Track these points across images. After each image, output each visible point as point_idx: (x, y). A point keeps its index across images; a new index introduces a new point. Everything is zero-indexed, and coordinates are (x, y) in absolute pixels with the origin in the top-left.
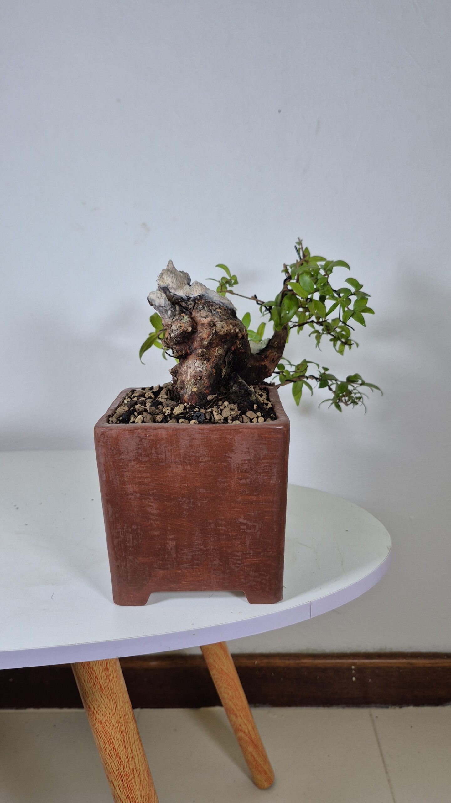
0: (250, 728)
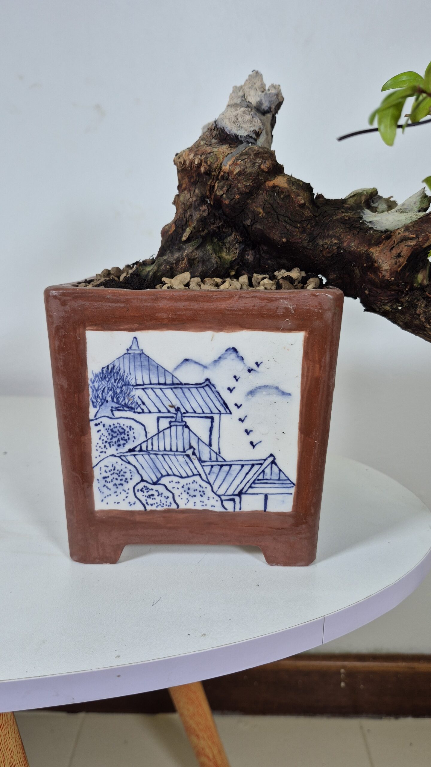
0: (216, 752)
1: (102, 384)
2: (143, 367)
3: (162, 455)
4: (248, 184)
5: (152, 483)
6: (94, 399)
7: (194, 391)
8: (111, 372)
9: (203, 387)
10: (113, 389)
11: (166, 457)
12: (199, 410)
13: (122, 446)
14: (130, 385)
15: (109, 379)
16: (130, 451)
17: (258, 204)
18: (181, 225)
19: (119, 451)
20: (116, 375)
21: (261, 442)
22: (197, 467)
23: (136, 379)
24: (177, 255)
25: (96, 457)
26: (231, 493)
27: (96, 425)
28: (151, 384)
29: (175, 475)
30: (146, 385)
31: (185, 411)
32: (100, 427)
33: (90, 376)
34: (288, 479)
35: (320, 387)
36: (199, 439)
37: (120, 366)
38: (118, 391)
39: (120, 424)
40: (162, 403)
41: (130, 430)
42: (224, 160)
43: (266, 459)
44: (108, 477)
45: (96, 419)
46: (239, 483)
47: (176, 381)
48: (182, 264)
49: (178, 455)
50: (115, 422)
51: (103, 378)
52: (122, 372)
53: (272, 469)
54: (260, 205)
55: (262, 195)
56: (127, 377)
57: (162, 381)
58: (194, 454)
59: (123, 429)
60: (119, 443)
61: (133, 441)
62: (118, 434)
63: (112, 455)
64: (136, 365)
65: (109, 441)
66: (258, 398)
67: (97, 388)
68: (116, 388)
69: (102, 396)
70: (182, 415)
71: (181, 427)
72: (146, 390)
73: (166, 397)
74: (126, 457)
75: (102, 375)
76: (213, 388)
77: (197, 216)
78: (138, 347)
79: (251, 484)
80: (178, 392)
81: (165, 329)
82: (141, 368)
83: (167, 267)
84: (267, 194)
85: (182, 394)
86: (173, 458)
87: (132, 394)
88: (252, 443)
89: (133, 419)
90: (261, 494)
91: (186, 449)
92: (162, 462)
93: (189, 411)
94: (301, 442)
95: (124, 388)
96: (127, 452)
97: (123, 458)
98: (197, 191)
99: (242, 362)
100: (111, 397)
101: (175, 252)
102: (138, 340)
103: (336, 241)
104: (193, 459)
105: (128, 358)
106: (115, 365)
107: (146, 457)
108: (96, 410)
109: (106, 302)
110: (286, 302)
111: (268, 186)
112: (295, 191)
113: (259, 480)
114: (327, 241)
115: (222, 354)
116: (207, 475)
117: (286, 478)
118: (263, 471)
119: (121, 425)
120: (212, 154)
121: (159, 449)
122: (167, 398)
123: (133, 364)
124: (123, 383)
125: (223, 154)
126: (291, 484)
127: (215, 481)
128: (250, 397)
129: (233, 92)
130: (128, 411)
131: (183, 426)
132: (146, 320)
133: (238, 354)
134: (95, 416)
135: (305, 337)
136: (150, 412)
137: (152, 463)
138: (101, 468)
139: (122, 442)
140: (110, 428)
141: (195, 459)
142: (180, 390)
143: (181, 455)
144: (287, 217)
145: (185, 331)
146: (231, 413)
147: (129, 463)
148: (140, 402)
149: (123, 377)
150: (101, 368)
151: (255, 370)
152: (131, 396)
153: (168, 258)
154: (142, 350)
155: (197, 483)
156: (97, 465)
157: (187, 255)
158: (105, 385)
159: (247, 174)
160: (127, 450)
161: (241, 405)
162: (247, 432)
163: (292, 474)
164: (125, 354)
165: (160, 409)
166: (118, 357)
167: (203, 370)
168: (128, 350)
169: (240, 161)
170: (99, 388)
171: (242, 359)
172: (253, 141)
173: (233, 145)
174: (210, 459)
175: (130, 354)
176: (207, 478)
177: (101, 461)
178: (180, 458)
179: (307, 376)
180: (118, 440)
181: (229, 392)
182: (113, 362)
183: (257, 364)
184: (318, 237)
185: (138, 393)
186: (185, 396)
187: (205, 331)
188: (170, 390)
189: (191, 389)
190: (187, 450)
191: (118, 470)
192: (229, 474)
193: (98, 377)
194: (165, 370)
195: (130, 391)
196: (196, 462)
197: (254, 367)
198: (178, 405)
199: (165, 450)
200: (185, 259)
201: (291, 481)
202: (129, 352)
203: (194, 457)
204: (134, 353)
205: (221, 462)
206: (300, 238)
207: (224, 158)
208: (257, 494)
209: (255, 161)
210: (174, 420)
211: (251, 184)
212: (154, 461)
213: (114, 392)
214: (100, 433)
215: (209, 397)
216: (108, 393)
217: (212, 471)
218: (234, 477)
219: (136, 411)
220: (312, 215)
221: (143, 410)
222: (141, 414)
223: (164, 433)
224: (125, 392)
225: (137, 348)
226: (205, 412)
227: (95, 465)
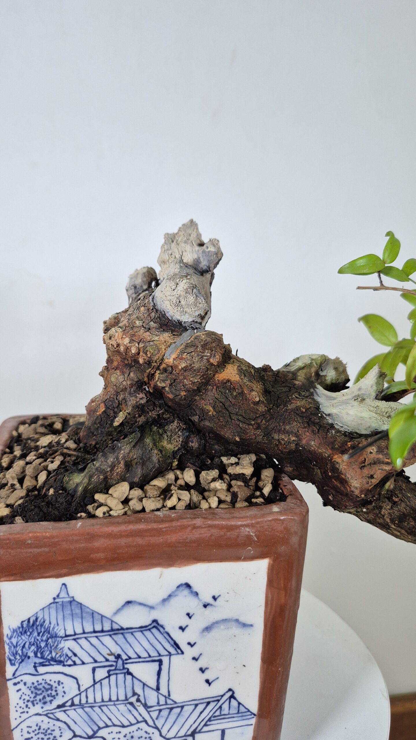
1: (22, 639)
2: (74, 615)
3: (100, 707)
4: (196, 381)
5: (86, 736)
6: (11, 656)
7: (138, 635)
8: (33, 625)
9: (149, 630)
10: (35, 644)
11: (104, 708)
12: (144, 655)
13: (49, 703)
14: (58, 637)
15: (31, 633)
16: (59, 707)
17: (207, 401)
18: (112, 406)
19: (45, 709)
20: (39, 628)
21: (218, 678)
22: (141, 714)
23: (65, 629)
24: (111, 459)
25: (16, 719)
26: (183, 735)
27: (15, 684)
28: (84, 633)
29: (114, 725)
30: (78, 634)
31: (127, 657)
32: (21, 686)
33: (6, 631)
34: (249, 711)
35: (285, 614)
36: (144, 684)
37: (45, 617)
38: (43, 644)
39: (45, 680)
40: (99, 652)
41: (59, 685)
42: (167, 351)
43: (224, 694)
44: (32, 738)
45: (15, 678)
46: (192, 723)
47: (115, 627)
48: (117, 469)
49: (118, 704)
50: (39, 678)
51: (23, 632)
52: (47, 624)
53: (231, 704)
54: (210, 403)
55: (212, 391)
56: (54, 628)
57: (98, 628)
58: (138, 700)
59: (49, 684)
60: (45, 700)
61: (63, 696)
62: (43, 691)
63: (37, 714)
64: (65, 614)
65: (32, 699)
66: (214, 633)
67: (15, 645)
68: (40, 642)
69: (22, 652)
70: (123, 661)
71: (123, 675)
72: (79, 641)
73: (103, 644)
74: (54, 714)
75: (21, 630)
76: (161, 629)
77: (132, 401)
78: (68, 594)
79: (207, 722)
80: (119, 638)
81: (101, 571)
82: (71, 617)
83: (100, 478)
84: (218, 391)
85: (124, 640)
86: (112, 708)
87: (61, 646)
88: (207, 681)
89: (62, 673)
90: (217, 730)
91: (128, 697)
92: (99, 714)
93: (132, 657)
94: (263, 672)
95: (50, 640)
96: (55, 709)
97: (49, 715)
98: (132, 375)
99: (197, 598)
100: (34, 652)
101: (108, 454)
102: (68, 587)
103: (294, 438)
104: (137, 706)
105: (55, 607)
106: (38, 616)
107: (80, 711)
108: (14, 668)
109: (26, 548)
110: (247, 529)
111: (218, 380)
112: (248, 385)
113: (215, 717)
114: (283, 437)
115: (172, 591)
116: (155, 719)
117: (246, 710)
118: (220, 707)
119: (47, 681)
120: (151, 343)
121: (95, 701)
122: (105, 646)
123: (62, 614)
124: (49, 636)
125: (165, 344)
126: (251, 715)
127: (163, 725)
128: (206, 633)
129: (165, 243)
130: (55, 665)
131: (125, 673)
132: (78, 563)
133: (191, 589)
134: (14, 674)
135: (269, 564)
136: (83, 663)
137: (87, 716)
138: (22, 729)
139: (48, 699)
140: (33, 686)
141: (139, 706)
142: (120, 636)
143: (123, 704)
144: (241, 415)
145: (127, 570)
146: (183, 653)
147: (58, 720)
148: (70, 654)
149: (48, 629)
150: (21, 622)
151: (211, 605)
152: (59, 649)
153: (101, 465)
154: (73, 597)
155: (142, 730)
156: (16, 727)
157: (124, 458)
158: (26, 640)
159: (195, 370)
160: (56, 707)
161: (195, 643)
162: (202, 670)
163: (253, 705)
164: (51, 604)
165: (96, 659)
166: (42, 608)
167: (149, 611)
168: (54, 599)
169: (186, 354)
170: (18, 644)
171: (197, 594)
172: (198, 326)
173: (176, 332)
174: (158, 703)
175: (57, 603)
176: (154, 723)
177: (22, 722)
178: (122, 707)
179: (272, 604)
180: (44, 697)
181: (181, 631)
182: (35, 614)
183: (214, 598)
184: (274, 431)
185: (68, 645)
186: (127, 641)
187: (151, 568)
188: (108, 637)
189: (134, 634)
190: (130, 698)
191: (44, 729)
192: (180, 715)
193: (17, 632)
194: (102, 616)
195: (58, 643)
196: (141, 709)
197: (211, 601)
198: (119, 651)
199: (103, 701)
200: (122, 463)
201: (251, 712)
202: (57, 600)
203: (139, 704)
204: (63, 602)
205: (171, 704)
206: (254, 434)
207: (167, 349)
208: (213, 731)
209: (203, 354)
210: (113, 668)
211: (199, 380)
212: (89, 714)
213: (37, 646)
214: (20, 693)
215: (156, 638)
216: (29, 648)
217: (160, 715)
218: (186, 718)
219: (65, 663)
220: (267, 409)
221: (74, 662)
222: (72, 667)
223: (101, 683)
224: (52, 645)
225: (67, 596)
226: (152, 655)
227: (15, 727)
